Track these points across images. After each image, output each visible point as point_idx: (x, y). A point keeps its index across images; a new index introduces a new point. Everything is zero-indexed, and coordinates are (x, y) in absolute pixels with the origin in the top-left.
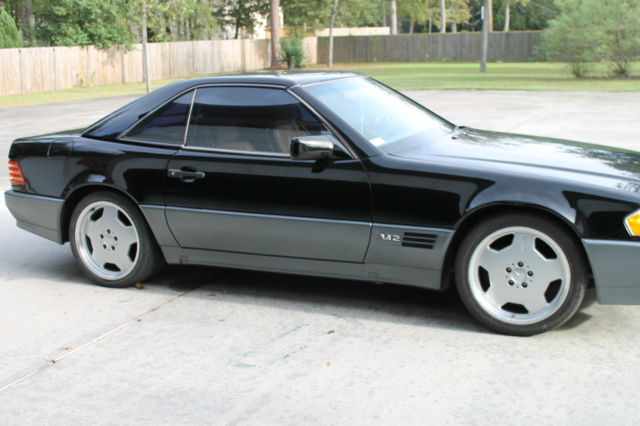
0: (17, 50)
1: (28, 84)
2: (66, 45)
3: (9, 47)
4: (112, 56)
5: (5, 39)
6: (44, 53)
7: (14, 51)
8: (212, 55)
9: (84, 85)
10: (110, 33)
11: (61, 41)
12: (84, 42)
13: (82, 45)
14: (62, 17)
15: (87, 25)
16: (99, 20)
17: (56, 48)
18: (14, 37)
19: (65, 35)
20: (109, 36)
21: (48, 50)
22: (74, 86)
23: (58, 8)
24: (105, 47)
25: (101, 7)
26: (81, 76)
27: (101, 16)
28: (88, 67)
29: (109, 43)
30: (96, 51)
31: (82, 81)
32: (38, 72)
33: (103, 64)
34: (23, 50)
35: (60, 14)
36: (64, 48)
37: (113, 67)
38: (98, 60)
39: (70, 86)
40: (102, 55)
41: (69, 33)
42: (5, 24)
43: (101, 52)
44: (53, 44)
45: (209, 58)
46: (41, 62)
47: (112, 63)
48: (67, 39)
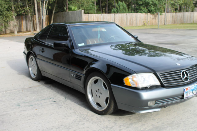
0: (126, 14)
1: (128, 24)
2: (141, 13)
3: (123, 13)
4: (155, 16)
5: (123, 11)
6: (134, 15)
7: (125, 14)
8: (190, 17)
9: (145, 25)
10: (155, 9)
11: (140, 12)
12: (147, 12)
13: (146, 13)
14: (141, 4)
15: (148, 7)
16: (152, 6)
17: (138, 14)
18: (125, 10)
19: (141, 10)
20: (154, 10)
21: (135, 14)
22: (142, 25)
23: (140, 2)
24: (153, 14)
25: (153, 2)
26: (145, 22)
27: (152, 5)
28: (147, 19)
29: (154, 12)
30: (150, 15)
31: (145, 24)
32: (132, 20)
33: (153, 19)
34: (128, 14)
35: (140, 3)
36: (140, 14)
37: (156, 20)
38: (151, 18)
39: (141, 25)
40: (152, 16)
41: (142, 9)
42: (123, 6)
43: (152, 15)
44: (137, 12)
45: (189, 18)
46: (133, 18)
47: (155, 19)
48: (142, 11)
